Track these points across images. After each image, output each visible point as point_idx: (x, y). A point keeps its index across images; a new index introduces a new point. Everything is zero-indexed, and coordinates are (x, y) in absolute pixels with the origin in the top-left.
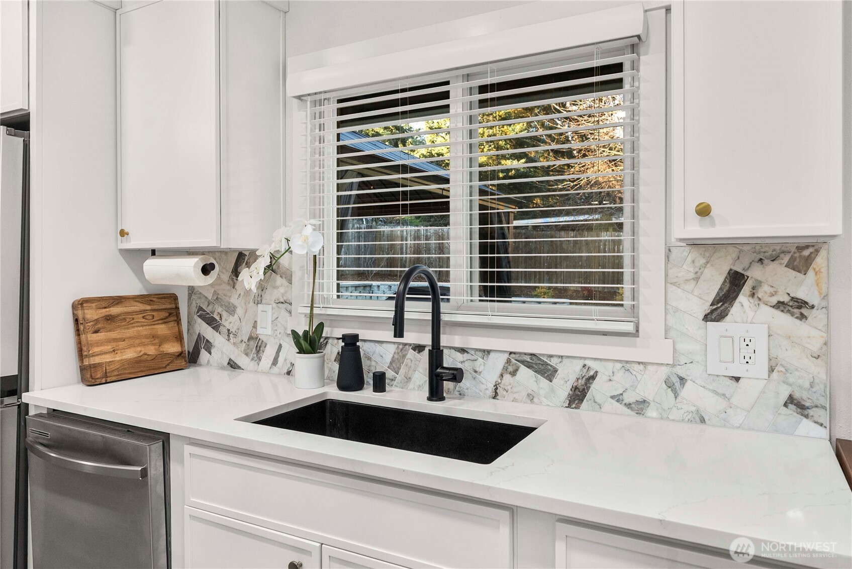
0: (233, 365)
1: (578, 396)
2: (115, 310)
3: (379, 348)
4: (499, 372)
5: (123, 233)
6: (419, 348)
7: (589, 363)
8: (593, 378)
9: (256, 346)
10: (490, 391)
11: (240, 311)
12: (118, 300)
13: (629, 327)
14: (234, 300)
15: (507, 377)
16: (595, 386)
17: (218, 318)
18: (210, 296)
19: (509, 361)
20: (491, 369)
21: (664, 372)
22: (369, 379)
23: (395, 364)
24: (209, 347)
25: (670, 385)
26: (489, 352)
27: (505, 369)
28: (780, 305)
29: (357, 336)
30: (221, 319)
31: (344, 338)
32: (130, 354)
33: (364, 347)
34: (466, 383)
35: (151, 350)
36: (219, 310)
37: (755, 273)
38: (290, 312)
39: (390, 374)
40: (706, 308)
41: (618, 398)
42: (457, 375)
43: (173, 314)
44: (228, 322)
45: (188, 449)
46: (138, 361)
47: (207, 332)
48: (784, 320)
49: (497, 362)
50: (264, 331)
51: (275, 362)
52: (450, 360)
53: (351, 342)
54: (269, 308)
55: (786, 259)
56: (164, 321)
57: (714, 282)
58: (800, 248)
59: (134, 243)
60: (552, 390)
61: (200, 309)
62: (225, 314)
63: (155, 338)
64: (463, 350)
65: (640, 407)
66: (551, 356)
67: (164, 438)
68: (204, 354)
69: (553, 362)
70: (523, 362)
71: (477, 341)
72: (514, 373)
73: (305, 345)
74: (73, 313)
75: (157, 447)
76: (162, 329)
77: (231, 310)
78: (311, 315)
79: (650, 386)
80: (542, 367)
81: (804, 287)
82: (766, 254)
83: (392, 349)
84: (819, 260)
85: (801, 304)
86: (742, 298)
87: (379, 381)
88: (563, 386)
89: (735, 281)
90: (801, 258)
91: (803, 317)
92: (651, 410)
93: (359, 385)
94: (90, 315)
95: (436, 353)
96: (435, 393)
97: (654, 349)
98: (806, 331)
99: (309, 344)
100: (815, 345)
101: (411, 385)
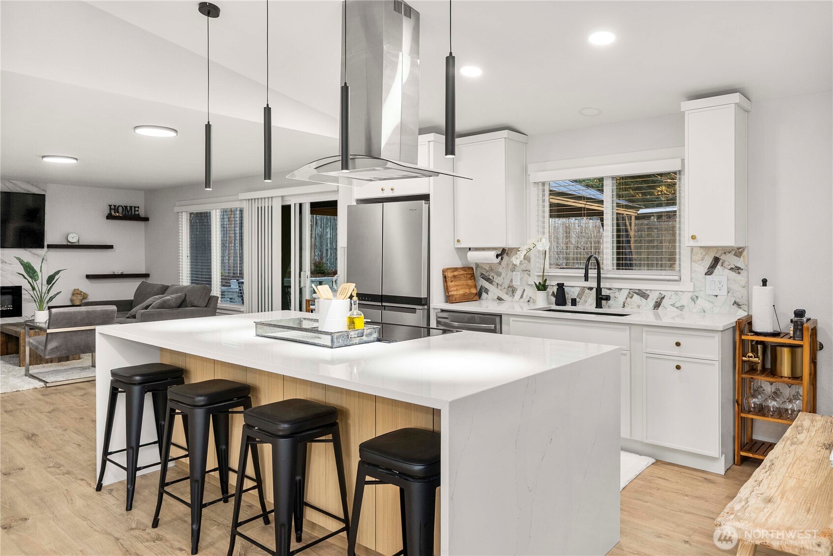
0: (499, 299)
1: (657, 305)
2: (456, 273)
3: (572, 289)
4: (625, 297)
5: (458, 241)
6: (591, 289)
7: (662, 292)
8: (663, 298)
9: (512, 290)
10: (622, 305)
11: (503, 275)
12: (456, 269)
13: (677, 278)
14: (500, 270)
15: (629, 299)
16: (664, 301)
17: (492, 278)
18: (487, 268)
19: (629, 293)
20: (622, 297)
21: (691, 294)
22: (569, 302)
23: (580, 295)
24: (487, 291)
25: (693, 300)
26: (621, 289)
27: (628, 296)
28: (731, 269)
29: (563, 284)
30: (493, 278)
31: (558, 284)
32: (461, 292)
33: (566, 289)
34: (611, 302)
35: (467, 291)
36: (493, 274)
37: (723, 257)
38: (529, 275)
39: (578, 300)
40: (706, 270)
41: (673, 305)
42: (607, 298)
43: (473, 277)
44: (497, 280)
45: (511, 319)
46: (464, 295)
47: (486, 284)
48: (733, 274)
49: (625, 293)
50: (516, 283)
51: (522, 297)
52: (605, 292)
53: (561, 286)
54: (518, 273)
55: (734, 252)
56: (470, 279)
57: (709, 261)
58: (739, 249)
59: (463, 245)
60: (647, 303)
61: (482, 274)
62: (495, 277)
63: (470, 287)
64: (610, 289)
65: (681, 308)
66: (647, 290)
67: (500, 316)
68: (484, 295)
69: (648, 292)
70: (635, 293)
71: (616, 285)
72: (631, 297)
74: (443, 274)
75: (498, 319)
76: (470, 282)
77: (499, 274)
78: (543, 275)
79: (685, 300)
80: (643, 295)
81: (739, 263)
82: (727, 250)
83: (578, 289)
84: (745, 253)
85: (738, 268)
86: (718, 267)
87: (574, 302)
88: (651, 302)
89: (716, 260)
90: (738, 252)
91: (739, 273)
92: (686, 309)
93: (564, 304)
94: (449, 274)
95: (599, 290)
96: (599, 305)
97: (686, 285)
98: (741, 278)
99: (542, 287)
100: (743, 283)
101: (587, 304)
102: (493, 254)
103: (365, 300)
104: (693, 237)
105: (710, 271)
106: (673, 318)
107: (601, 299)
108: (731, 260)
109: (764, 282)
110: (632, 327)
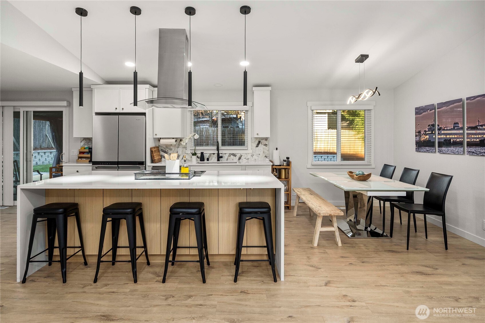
1: (240, 159)
3: (206, 154)
4: (228, 156)
5: (156, 135)
6: (214, 154)
7: (241, 154)
8: (242, 156)
9: (178, 156)
10: (226, 160)
11: (173, 150)
13: (247, 148)
14: (171, 147)
15: (229, 157)
17: (167, 151)
18: (165, 147)
19: (229, 155)
20: (226, 156)
21: (251, 154)
22: (206, 159)
23: (211, 157)
24: (164, 157)
25: (252, 156)
26: (226, 153)
27: (229, 156)
28: (264, 145)
29: (203, 152)
30: (168, 151)
31: (201, 153)
33: (204, 154)
34: (222, 159)
35: (158, 157)
37: (261, 141)
38: (186, 149)
41: (245, 158)
42: (222, 157)
43: (159, 151)
44: (170, 152)
46: (157, 159)
47: (164, 154)
48: (264, 147)
50: (180, 153)
52: (220, 155)
54: (181, 149)
55: (265, 139)
57: (257, 142)
58: (266, 138)
59: (158, 136)
60: (236, 158)
61: (162, 150)
62: (169, 150)
64: (222, 154)
65: (248, 159)
66: (236, 153)
68: (163, 159)
69: (236, 154)
70: (231, 155)
71: (224, 152)
72: (230, 156)
76: (158, 153)
77: (171, 150)
78: (195, 149)
79: (249, 156)
80: (234, 155)
81: (267, 143)
82: (263, 139)
83: (209, 154)
84: (268, 139)
85: (266, 145)
86: (260, 144)
87: (208, 160)
88: (237, 158)
89: (259, 142)
90: (266, 139)
91: (266, 146)
93: (204, 160)
94: (153, 150)
95: (218, 154)
96: (218, 160)
97: (250, 151)
98: (267, 148)
99: (194, 154)
100: (268, 149)
101: (212, 160)
105: (257, 146)
106: (245, 163)
107: (219, 158)
108: (264, 142)
109: (277, 149)
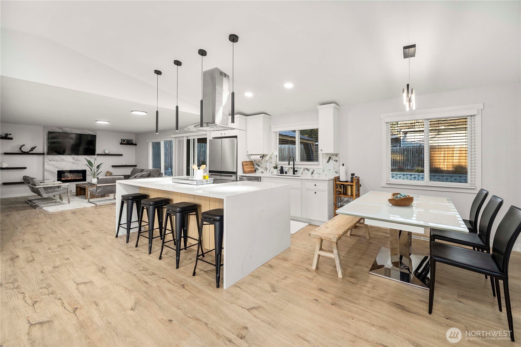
0: (262, 172)
1: (312, 173)
2: (247, 163)
3: (285, 168)
5: (248, 152)
6: (291, 168)
7: (314, 169)
9: (266, 169)
10: (301, 173)
11: (263, 164)
12: (247, 162)
13: (318, 164)
14: (262, 162)
16: (314, 172)
18: (258, 162)
19: (304, 169)
20: (301, 170)
21: (322, 169)
22: (284, 173)
23: (288, 170)
24: (258, 169)
25: (323, 171)
28: (335, 161)
29: (283, 167)
32: (249, 170)
33: (283, 168)
34: (298, 172)
35: (251, 169)
36: (260, 164)
37: (332, 157)
38: (272, 164)
39: (287, 172)
40: (327, 161)
41: (317, 173)
42: (297, 171)
43: (253, 164)
44: (261, 165)
45: (264, 178)
46: (250, 171)
47: (258, 167)
48: (335, 162)
49: (302, 169)
50: (268, 167)
51: (269, 171)
52: (296, 169)
53: (282, 167)
54: (268, 163)
55: (335, 155)
56: (252, 165)
57: (328, 158)
58: (337, 154)
59: (250, 153)
61: (256, 164)
62: (261, 164)
63: (252, 168)
64: (298, 168)
65: (320, 174)
67: (260, 177)
68: (257, 171)
69: (309, 169)
71: (299, 167)
72: (304, 171)
73: (275, 168)
74: (242, 163)
75: (260, 178)
76: (252, 166)
77: (262, 164)
78: (276, 164)
79: (321, 171)
80: (308, 170)
81: (337, 159)
82: (333, 155)
83: (288, 168)
85: (337, 160)
86: (331, 160)
87: (286, 173)
88: (310, 172)
89: (330, 158)
90: (336, 155)
91: (337, 162)
92: (321, 174)
93: (283, 173)
94: (244, 164)
95: (294, 168)
96: (294, 174)
97: (321, 166)
98: (337, 164)
99: (276, 168)
100: (338, 165)
101: (290, 173)
102: (259, 156)
103: (215, 173)
104: (321, 150)
105: (328, 162)
106: (317, 177)
107: (295, 171)
108: (334, 158)
109: (343, 165)
110: (302, 180)
